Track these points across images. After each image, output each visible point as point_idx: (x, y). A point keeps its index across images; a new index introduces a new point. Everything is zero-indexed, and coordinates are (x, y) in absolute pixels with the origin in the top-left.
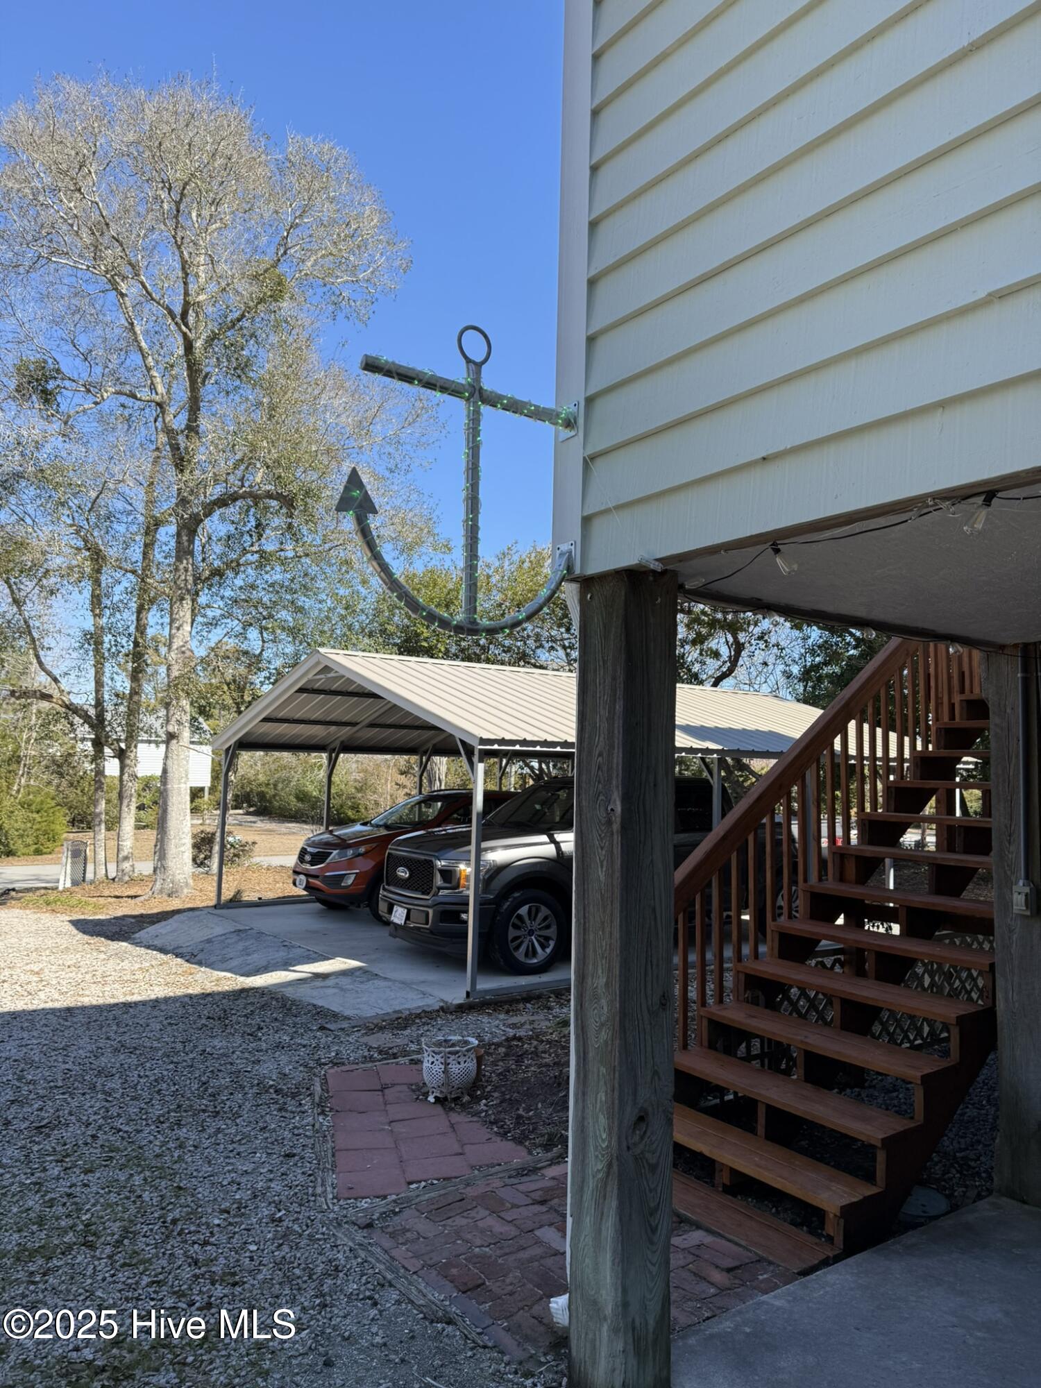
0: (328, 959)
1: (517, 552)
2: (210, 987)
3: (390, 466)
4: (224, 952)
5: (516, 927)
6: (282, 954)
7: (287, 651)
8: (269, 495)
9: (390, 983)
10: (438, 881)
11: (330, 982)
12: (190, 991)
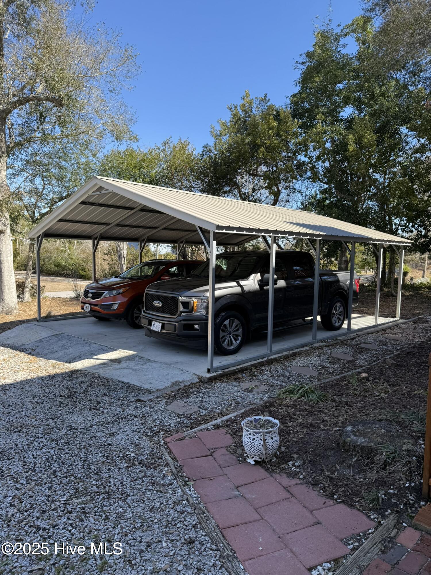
0: (116, 350)
1: (172, 142)
2: (52, 371)
3: (110, 89)
4: (51, 347)
5: (223, 331)
6: (86, 348)
7: (56, 190)
8: (48, 99)
9: (160, 365)
10: (181, 308)
11: (124, 365)
12: (40, 375)
